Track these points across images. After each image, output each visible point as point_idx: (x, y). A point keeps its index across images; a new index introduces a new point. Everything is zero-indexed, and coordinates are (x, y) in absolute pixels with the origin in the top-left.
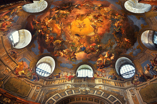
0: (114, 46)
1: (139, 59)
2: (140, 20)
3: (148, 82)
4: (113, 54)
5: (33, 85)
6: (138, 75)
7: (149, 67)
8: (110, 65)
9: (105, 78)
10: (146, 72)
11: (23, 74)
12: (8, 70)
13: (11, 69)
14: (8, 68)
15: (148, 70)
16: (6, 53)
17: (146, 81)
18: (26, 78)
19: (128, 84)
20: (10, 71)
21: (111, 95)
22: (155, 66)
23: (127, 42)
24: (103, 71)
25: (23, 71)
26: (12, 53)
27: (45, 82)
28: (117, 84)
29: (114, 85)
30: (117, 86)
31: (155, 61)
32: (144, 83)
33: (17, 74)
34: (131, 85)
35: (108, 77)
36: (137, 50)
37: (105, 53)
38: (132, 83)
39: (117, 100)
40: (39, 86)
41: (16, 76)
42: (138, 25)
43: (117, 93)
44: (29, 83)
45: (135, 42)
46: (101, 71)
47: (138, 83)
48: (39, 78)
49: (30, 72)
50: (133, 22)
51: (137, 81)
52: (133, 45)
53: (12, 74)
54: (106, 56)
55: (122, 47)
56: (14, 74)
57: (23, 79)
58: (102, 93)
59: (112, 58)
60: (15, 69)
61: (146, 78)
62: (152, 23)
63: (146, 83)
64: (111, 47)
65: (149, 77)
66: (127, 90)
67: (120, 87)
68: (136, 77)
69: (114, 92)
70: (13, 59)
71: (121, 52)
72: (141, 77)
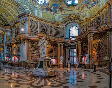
6: (47, 6)
7: (55, 7)
10: (52, 8)
15: (54, 8)
19: (39, 6)
22: (58, 9)
28: (32, 2)
29: (30, 2)
38: (41, 7)
39: (29, 9)
43: (30, 6)
47: (44, 9)
51: (44, 8)
58: (20, 1)
61: (50, 10)
66: (36, 8)
67: (33, 5)
68: (46, 6)
72: (47, 8)
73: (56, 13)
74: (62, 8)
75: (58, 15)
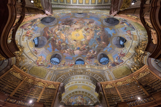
0: (96, 47)
1: (111, 53)
2: (112, 31)
3: (117, 66)
4: (96, 51)
5: (49, 70)
6: (111, 62)
7: (117, 58)
8: (94, 57)
9: (92, 65)
10: (116, 61)
11: (42, 64)
12: (31, 61)
13: (33, 61)
14: (31, 60)
15: (117, 60)
16: (30, 51)
17: (116, 66)
18: (44, 66)
19: (105, 68)
20: (33, 62)
21: (96, 75)
22: (121, 57)
23: (104, 44)
24: (90, 61)
25: (42, 62)
26: (34, 51)
27: (56, 68)
29: (97, 68)
30: (99, 69)
31: (121, 54)
32: (115, 67)
33: (38, 64)
34: (107, 68)
35: (93, 64)
36: (110, 48)
37: (91, 50)
38: (108, 67)
39: (100, 77)
40: (52, 71)
41: (37, 65)
42: (110, 34)
43: (99, 73)
44: (46, 69)
45: (109, 44)
46: (89, 61)
47: (111, 67)
48: (52, 66)
49: (47, 62)
50: (107, 32)
51: (111, 66)
52: (107, 45)
53: (34, 64)
54: (92, 52)
55: (101, 47)
56: (36, 64)
57: (42, 67)
58: (90, 73)
59: (95, 53)
60: (36, 61)
61: (116, 64)
62: (119, 32)
63: (116, 67)
64: (95, 47)
65: (118, 64)
66: (105, 72)
67: (101, 70)
69: (97, 72)
70: (35, 54)
71: (101, 50)
72: (113, 64)
73: (124, 62)
74: (122, 53)
75: (127, 62)
